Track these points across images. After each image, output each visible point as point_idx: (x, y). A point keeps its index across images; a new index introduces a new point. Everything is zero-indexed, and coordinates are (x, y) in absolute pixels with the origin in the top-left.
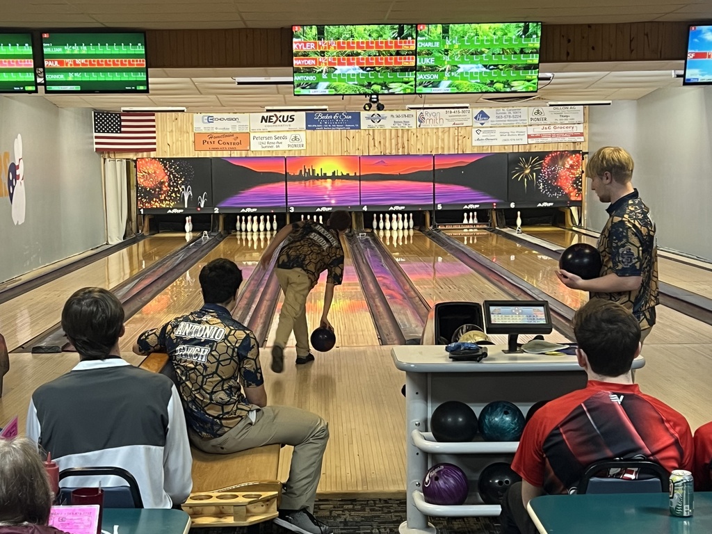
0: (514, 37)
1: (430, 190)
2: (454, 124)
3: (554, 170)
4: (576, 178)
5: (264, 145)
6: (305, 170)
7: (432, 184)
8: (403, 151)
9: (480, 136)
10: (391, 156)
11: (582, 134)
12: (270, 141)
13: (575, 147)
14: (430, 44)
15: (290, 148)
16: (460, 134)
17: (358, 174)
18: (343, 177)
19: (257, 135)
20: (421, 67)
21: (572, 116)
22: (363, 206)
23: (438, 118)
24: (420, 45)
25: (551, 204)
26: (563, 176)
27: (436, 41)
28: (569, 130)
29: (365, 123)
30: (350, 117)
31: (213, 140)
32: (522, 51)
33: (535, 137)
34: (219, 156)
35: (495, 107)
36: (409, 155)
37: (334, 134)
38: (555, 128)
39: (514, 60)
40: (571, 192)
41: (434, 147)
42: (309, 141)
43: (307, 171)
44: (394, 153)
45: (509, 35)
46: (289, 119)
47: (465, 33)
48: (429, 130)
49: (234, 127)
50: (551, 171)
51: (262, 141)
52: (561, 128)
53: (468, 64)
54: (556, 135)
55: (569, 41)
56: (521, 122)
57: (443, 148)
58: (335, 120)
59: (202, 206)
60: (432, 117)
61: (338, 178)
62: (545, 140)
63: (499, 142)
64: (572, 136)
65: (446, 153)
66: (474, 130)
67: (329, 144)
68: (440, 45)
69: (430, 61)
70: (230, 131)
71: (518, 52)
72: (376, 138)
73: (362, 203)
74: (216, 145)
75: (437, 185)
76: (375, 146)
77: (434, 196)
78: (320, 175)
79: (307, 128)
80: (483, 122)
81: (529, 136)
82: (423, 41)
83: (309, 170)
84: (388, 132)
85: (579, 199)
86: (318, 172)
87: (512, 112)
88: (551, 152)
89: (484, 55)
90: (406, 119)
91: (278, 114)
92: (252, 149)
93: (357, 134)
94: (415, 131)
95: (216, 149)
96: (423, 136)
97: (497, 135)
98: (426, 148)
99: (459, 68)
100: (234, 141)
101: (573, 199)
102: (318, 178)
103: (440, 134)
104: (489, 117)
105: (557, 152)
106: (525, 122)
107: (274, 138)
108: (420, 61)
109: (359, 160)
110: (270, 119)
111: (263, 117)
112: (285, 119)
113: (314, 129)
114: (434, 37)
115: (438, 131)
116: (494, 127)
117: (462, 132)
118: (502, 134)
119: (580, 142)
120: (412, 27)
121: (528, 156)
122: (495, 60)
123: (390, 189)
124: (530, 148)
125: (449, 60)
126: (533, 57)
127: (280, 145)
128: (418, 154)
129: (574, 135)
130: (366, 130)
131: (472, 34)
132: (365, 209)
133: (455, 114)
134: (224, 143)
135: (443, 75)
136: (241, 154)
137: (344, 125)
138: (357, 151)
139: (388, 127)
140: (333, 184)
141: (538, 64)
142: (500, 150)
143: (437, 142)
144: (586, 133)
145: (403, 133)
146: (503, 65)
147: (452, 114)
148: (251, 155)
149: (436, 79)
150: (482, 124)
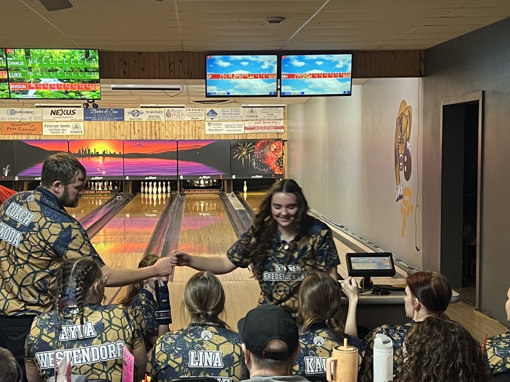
0: (79, 60)
1: (174, 165)
2: (192, 118)
3: (263, 153)
4: (279, 158)
5: (53, 131)
6: (83, 149)
7: (176, 161)
8: (156, 137)
9: (211, 127)
10: (147, 141)
11: (283, 127)
12: (57, 128)
13: (278, 136)
14: (17, 63)
15: (72, 134)
16: (196, 126)
17: (122, 153)
18: (110, 155)
19: (48, 124)
20: (12, 79)
21: (275, 114)
22: (126, 176)
23: (181, 114)
25: (261, 177)
26: (269, 157)
27: (21, 61)
28: (274, 125)
29: (127, 117)
31: (15, 127)
32: (86, 70)
33: (250, 129)
34: (19, 139)
35: (221, 107)
36: (159, 140)
37: (105, 125)
38: (264, 123)
39: (81, 76)
40: (276, 168)
41: (178, 135)
42: (86, 129)
43: (84, 150)
44: (149, 138)
45: (75, 58)
46: (72, 113)
47: (42, 56)
48: (174, 122)
49: (30, 118)
50: (261, 153)
51: (51, 128)
52: (268, 123)
53: (47, 78)
54: (265, 128)
55: (125, 64)
56: (240, 118)
57: (184, 136)
58: (105, 114)
60: (176, 113)
61: (108, 155)
62: (256, 131)
63: (225, 132)
64: (275, 128)
65: (186, 139)
66: (207, 123)
67: (101, 131)
68: (24, 64)
69: (18, 75)
70: (28, 121)
71: (83, 70)
72: (136, 128)
74: (17, 131)
75: (180, 162)
76: (135, 133)
77: (178, 169)
78: (94, 153)
79: (85, 119)
80: (213, 117)
81: (246, 128)
82: (11, 61)
83: (86, 149)
84: (144, 123)
85: (281, 173)
86: (92, 151)
87: (233, 111)
88: (261, 140)
89: (58, 72)
90: (158, 114)
91: (64, 109)
92: (43, 134)
93: (122, 125)
94: (164, 123)
95: (17, 134)
96: (170, 127)
97: (223, 127)
98: (172, 135)
99: (41, 81)
100: (30, 128)
101: (276, 173)
102: (92, 156)
103: (182, 125)
104: (217, 114)
105: (265, 139)
106: (242, 118)
107: (60, 126)
108: (11, 75)
109: (123, 143)
110: (57, 112)
111: (52, 111)
112: (68, 113)
113: (90, 120)
114: (20, 58)
115: (181, 123)
116: (221, 121)
117: (198, 124)
118: (227, 126)
119: (282, 133)
120: (2, 51)
121: (245, 142)
122: (67, 76)
123: (145, 164)
124: (247, 137)
125: (32, 75)
126: (94, 74)
127: (65, 131)
128: (166, 139)
129: (277, 128)
130: (128, 121)
131: (48, 57)
132: (127, 178)
133: (194, 111)
134: (23, 130)
135: (30, 85)
136: (36, 137)
137: (112, 117)
138: (122, 137)
139: (144, 120)
140: (103, 160)
141: (99, 80)
142: (225, 137)
143: (180, 131)
144: (286, 126)
145: (155, 124)
146: (73, 79)
147: (191, 111)
148: (43, 138)
149: (24, 88)
150: (212, 119)
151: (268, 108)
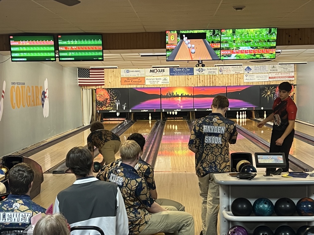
0: (265, 34)
2: (236, 72)
5: (151, 82)
6: (169, 93)
8: (213, 85)
9: (247, 78)
10: (207, 87)
11: (293, 77)
12: (154, 80)
14: (227, 38)
15: (163, 84)
16: (238, 77)
17: (193, 95)
18: (186, 96)
19: (148, 78)
20: (223, 48)
21: (289, 69)
22: (195, 109)
23: (228, 70)
24: (222, 38)
27: (230, 37)
28: (288, 75)
29: (196, 72)
30: (189, 70)
31: (129, 80)
32: (268, 41)
33: (272, 78)
34: (132, 87)
35: (254, 65)
36: (215, 86)
37: (182, 77)
38: (281, 74)
39: (265, 44)
41: (227, 83)
42: (171, 81)
43: (170, 93)
44: (209, 85)
45: (263, 33)
46: (162, 71)
47: (243, 33)
48: (224, 75)
49: (138, 74)
51: (150, 81)
52: (284, 74)
53: (244, 46)
54: (282, 77)
55: (289, 36)
57: (231, 83)
58: (182, 71)
59: (124, 109)
60: (226, 69)
61: (184, 96)
62: (276, 79)
63: (256, 80)
64: (289, 77)
65: (232, 85)
66: (245, 75)
67: (180, 82)
68: (231, 38)
69: (227, 45)
70: (137, 76)
71: (266, 41)
72: (201, 79)
73: (194, 108)
74: (130, 83)
76: (200, 82)
78: (176, 95)
79: (170, 75)
81: (270, 78)
82: (224, 37)
83: (171, 93)
84: (206, 76)
86: (175, 94)
87: (261, 67)
89: (251, 43)
90: (214, 70)
91: (158, 69)
92: (146, 84)
93: (192, 77)
94: (218, 76)
95: (130, 84)
96: (222, 78)
97: (255, 77)
98: (223, 83)
99: (240, 48)
100: (138, 81)
102: (175, 96)
103: (229, 77)
104: (251, 69)
106: (267, 71)
108: (222, 46)
109: (193, 89)
110: (154, 71)
111: (151, 70)
112: (161, 71)
113: (173, 75)
114: (229, 35)
115: (228, 76)
116: (254, 74)
118: (257, 77)
119: (293, 80)
120: (219, 31)
121: (269, 86)
122: (256, 45)
124: (270, 83)
125: (235, 45)
126: (273, 43)
127: (158, 82)
128: (219, 86)
129: (290, 77)
130: (196, 75)
131: (246, 33)
132: (196, 110)
133: (236, 68)
134: (134, 82)
135: (233, 51)
136: (141, 86)
137: (187, 73)
138: (192, 85)
139: (206, 74)
140: (181, 99)
141: (276, 46)
142: (256, 84)
143: (228, 81)
144: (295, 76)
145: (213, 77)
146: (260, 47)
147: (235, 68)
148: (145, 86)
149: (229, 53)
150: (248, 72)
151: (284, 65)
